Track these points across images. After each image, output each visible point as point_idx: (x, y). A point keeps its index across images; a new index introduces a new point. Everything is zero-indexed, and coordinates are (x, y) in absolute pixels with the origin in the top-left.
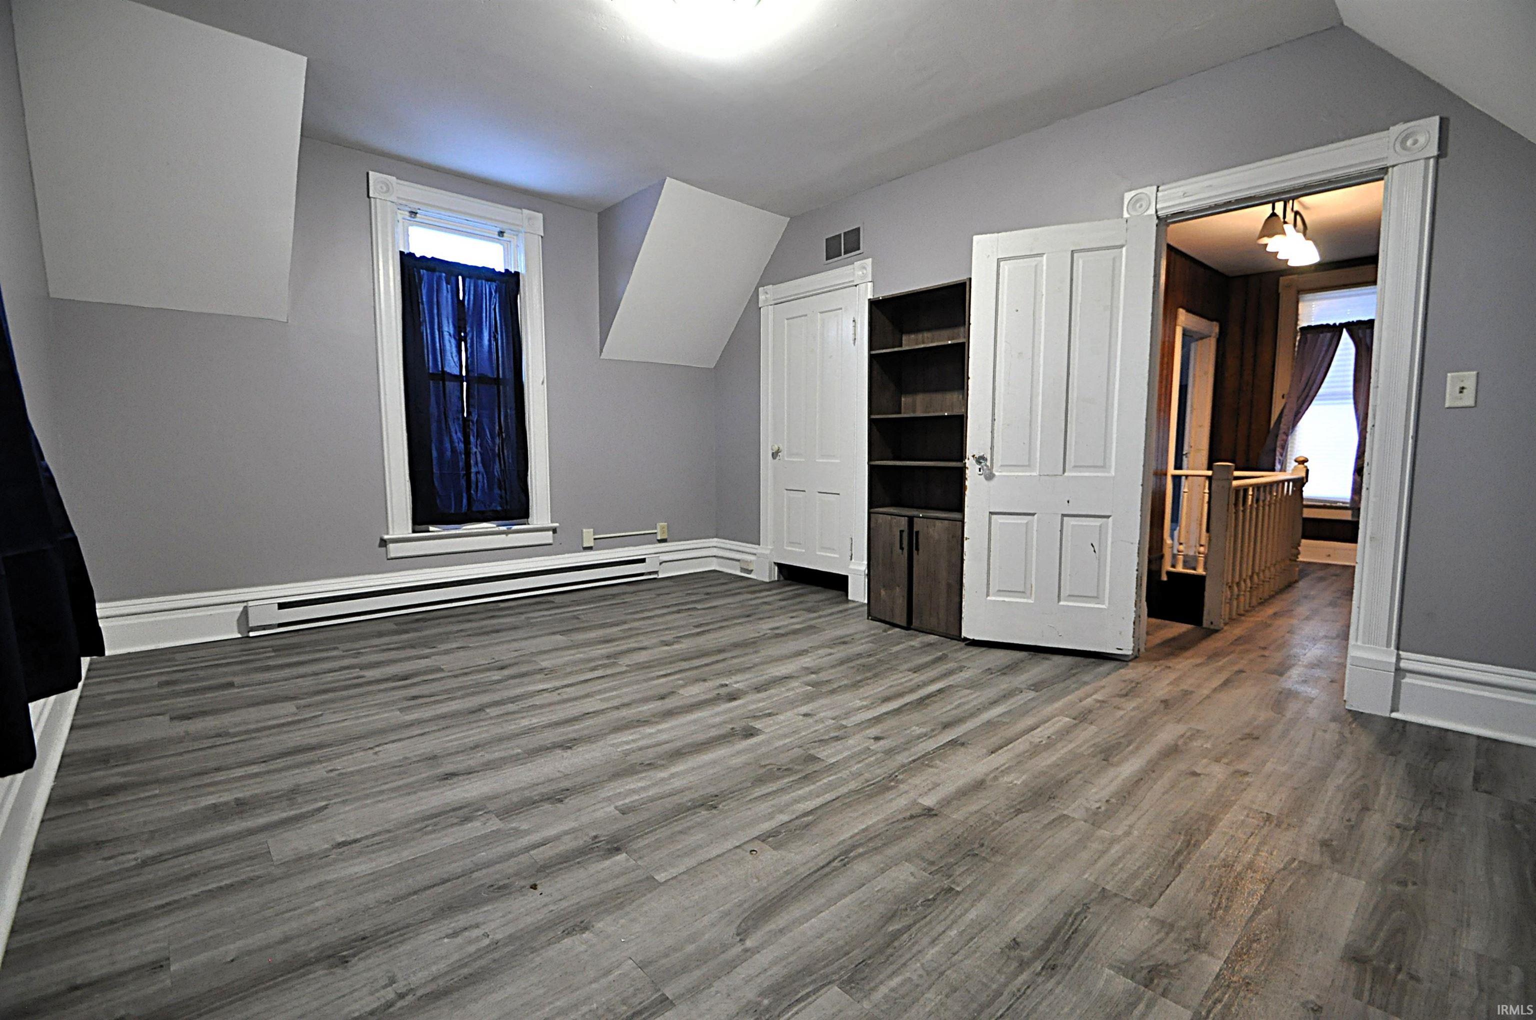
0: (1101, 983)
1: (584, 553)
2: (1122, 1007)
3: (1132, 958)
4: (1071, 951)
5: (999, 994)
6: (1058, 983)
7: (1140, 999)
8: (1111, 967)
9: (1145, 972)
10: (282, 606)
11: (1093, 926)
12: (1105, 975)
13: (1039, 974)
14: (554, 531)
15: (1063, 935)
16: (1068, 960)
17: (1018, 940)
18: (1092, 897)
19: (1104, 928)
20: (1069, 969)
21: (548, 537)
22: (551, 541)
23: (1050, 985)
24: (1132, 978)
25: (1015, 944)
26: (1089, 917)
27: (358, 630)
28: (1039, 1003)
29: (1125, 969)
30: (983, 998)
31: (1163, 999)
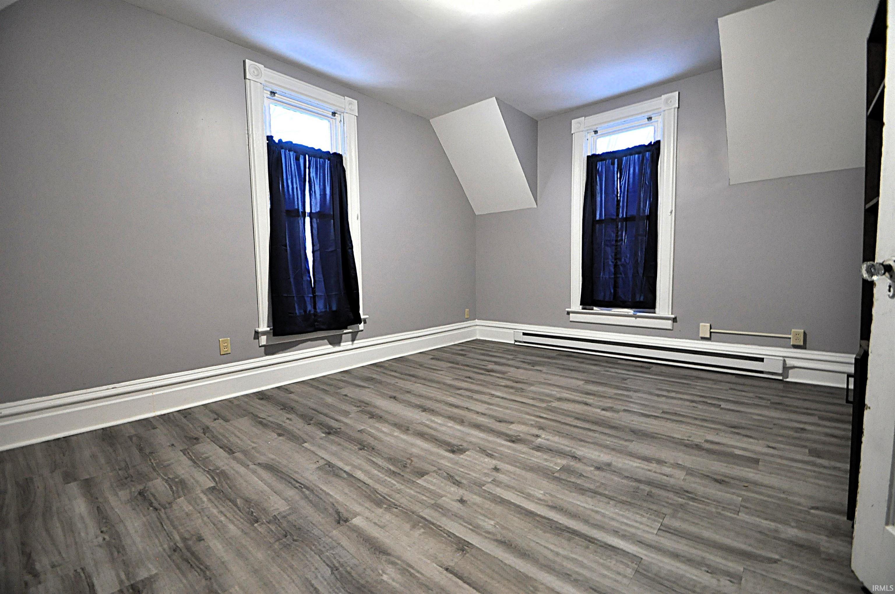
0: (150, 566)
1: (701, 342)
2: (131, 569)
3: (154, 586)
4: (179, 561)
5: (175, 528)
6: (164, 550)
7: (128, 579)
8: (156, 574)
9: (141, 588)
10: (524, 334)
11: (190, 576)
12: (154, 569)
13: (175, 544)
14: (675, 320)
15: (193, 560)
16: (174, 557)
17: (202, 541)
18: (214, 584)
19: (185, 581)
20: (169, 557)
21: (668, 324)
22: (670, 328)
23: (166, 546)
24: (142, 581)
25: (200, 539)
26: (198, 577)
27: (543, 353)
28: (159, 540)
29: (150, 581)
30: (176, 523)
31: (119, 589)
